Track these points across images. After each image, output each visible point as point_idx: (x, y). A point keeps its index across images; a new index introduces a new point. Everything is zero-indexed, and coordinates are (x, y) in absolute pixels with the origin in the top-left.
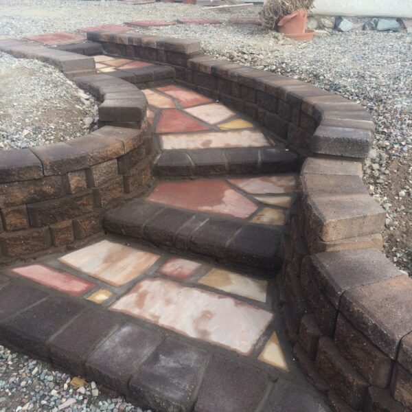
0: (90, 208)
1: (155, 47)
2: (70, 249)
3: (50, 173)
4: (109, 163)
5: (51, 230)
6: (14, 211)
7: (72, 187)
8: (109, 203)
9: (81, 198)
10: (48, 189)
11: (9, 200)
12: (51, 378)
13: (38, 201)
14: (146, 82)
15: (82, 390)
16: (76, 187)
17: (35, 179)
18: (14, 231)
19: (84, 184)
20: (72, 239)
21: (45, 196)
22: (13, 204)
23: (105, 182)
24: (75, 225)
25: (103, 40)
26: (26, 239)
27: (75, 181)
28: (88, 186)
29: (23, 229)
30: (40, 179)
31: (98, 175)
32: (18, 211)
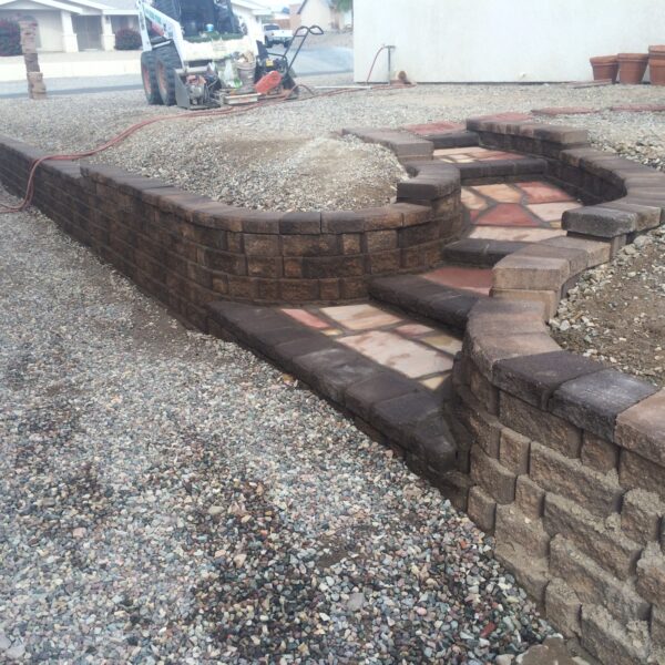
0: (359, 271)
1: (532, 136)
2: (333, 304)
3: (327, 231)
4: (386, 233)
5: (319, 284)
6: (292, 260)
7: (346, 248)
8: (379, 272)
9: (351, 259)
10: (324, 246)
11: (291, 250)
12: (271, 373)
13: (313, 255)
14: (504, 176)
15: (288, 382)
16: (350, 249)
17: (313, 235)
18: (290, 278)
19: (357, 247)
20: (337, 296)
21: (320, 252)
22: (293, 254)
23: (378, 250)
24: (341, 283)
25: (481, 129)
26: (297, 286)
27: (349, 243)
28: (362, 251)
29: (297, 278)
30: (318, 235)
31: (374, 241)
32: (296, 261)
